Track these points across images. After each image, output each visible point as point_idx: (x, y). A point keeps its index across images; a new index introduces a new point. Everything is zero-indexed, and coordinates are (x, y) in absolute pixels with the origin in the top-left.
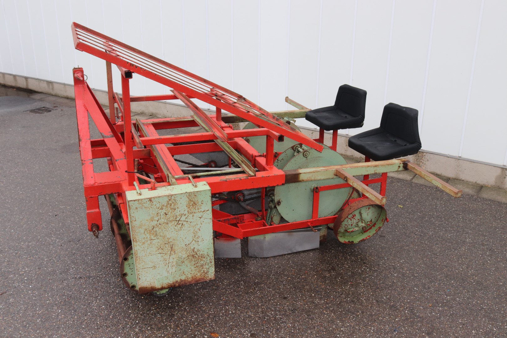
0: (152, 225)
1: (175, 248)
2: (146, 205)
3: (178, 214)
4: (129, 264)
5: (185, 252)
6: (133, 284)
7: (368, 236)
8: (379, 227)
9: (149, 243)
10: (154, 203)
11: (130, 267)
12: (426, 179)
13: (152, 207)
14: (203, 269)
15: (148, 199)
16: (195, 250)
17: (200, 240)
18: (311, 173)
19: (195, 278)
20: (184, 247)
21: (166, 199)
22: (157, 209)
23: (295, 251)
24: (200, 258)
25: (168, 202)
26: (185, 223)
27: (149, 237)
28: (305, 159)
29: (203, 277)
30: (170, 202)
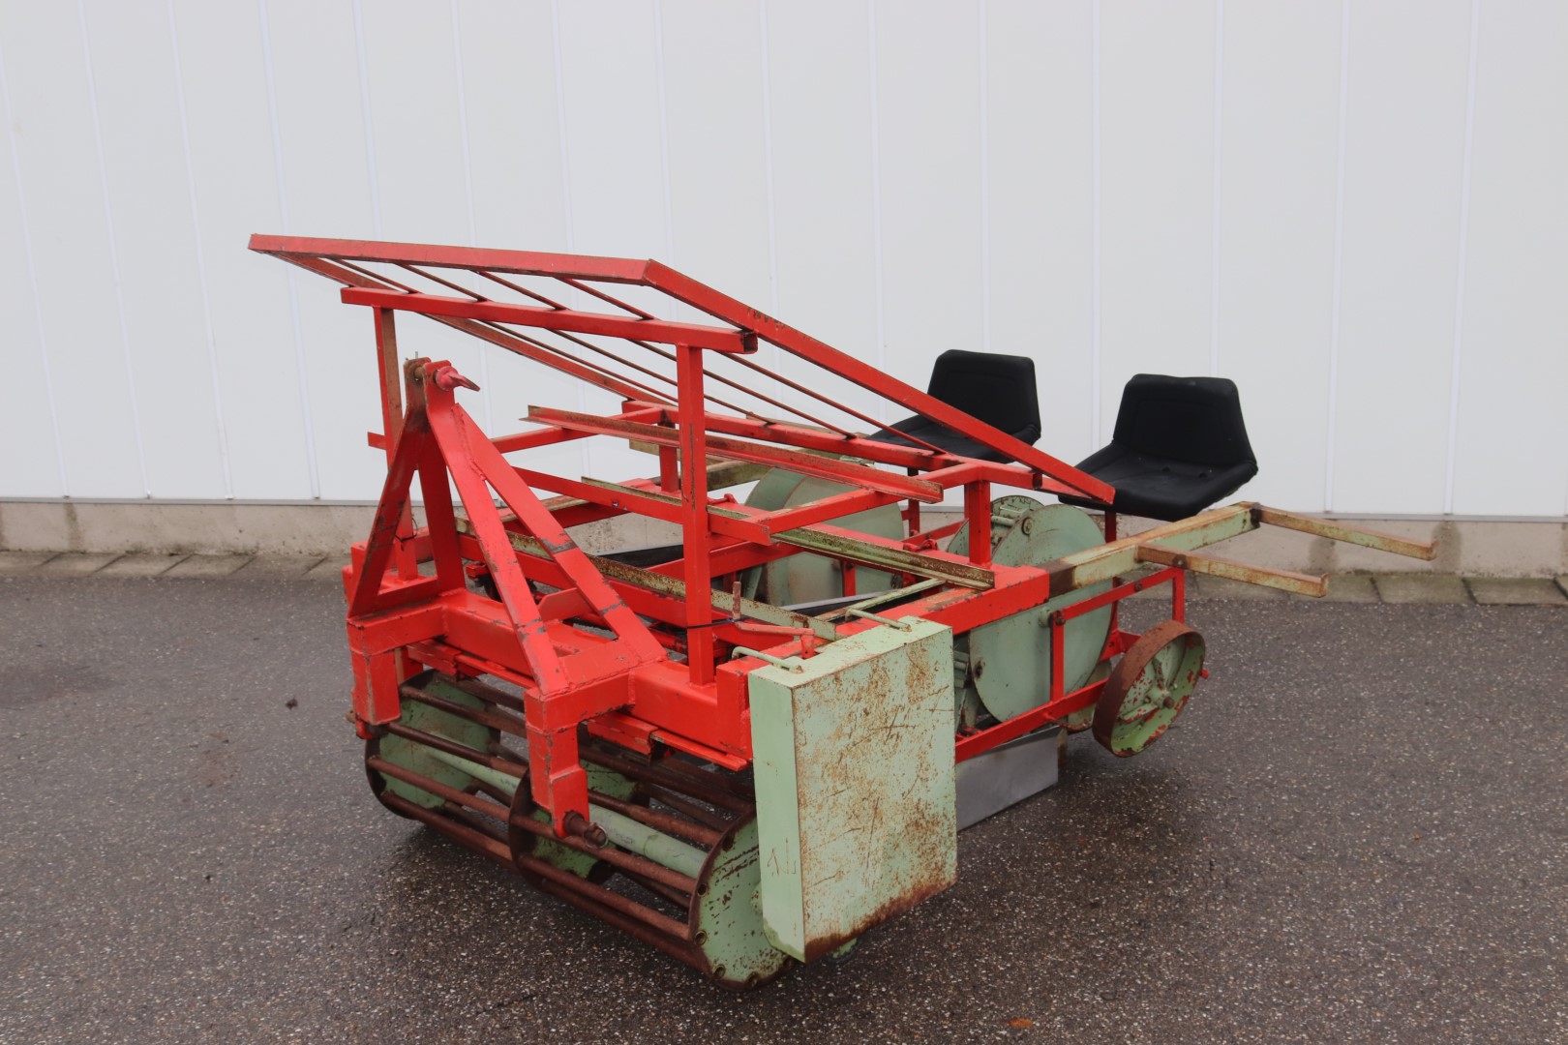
0: (839, 749)
1: (883, 807)
2: (828, 694)
3: (889, 709)
4: (710, 902)
5: (901, 817)
6: (719, 962)
7: (1160, 728)
8: (1181, 697)
9: (832, 805)
10: (845, 684)
11: (712, 912)
12: (1330, 535)
13: (840, 697)
14: (936, 859)
15: (833, 677)
16: (922, 806)
17: (930, 774)
18: (1094, 561)
19: (920, 890)
20: (901, 801)
21: (867, 670)
22: (848, 702)
23: (1011, 803)
24: (930, 825)
25: (871, 677)
26: (902, 731)
27: (831, 785)
28: (1025, 538)
29: (934, 883)
30: (876, 677)
